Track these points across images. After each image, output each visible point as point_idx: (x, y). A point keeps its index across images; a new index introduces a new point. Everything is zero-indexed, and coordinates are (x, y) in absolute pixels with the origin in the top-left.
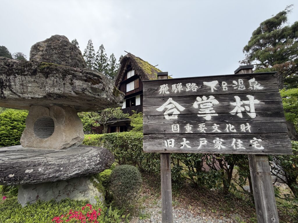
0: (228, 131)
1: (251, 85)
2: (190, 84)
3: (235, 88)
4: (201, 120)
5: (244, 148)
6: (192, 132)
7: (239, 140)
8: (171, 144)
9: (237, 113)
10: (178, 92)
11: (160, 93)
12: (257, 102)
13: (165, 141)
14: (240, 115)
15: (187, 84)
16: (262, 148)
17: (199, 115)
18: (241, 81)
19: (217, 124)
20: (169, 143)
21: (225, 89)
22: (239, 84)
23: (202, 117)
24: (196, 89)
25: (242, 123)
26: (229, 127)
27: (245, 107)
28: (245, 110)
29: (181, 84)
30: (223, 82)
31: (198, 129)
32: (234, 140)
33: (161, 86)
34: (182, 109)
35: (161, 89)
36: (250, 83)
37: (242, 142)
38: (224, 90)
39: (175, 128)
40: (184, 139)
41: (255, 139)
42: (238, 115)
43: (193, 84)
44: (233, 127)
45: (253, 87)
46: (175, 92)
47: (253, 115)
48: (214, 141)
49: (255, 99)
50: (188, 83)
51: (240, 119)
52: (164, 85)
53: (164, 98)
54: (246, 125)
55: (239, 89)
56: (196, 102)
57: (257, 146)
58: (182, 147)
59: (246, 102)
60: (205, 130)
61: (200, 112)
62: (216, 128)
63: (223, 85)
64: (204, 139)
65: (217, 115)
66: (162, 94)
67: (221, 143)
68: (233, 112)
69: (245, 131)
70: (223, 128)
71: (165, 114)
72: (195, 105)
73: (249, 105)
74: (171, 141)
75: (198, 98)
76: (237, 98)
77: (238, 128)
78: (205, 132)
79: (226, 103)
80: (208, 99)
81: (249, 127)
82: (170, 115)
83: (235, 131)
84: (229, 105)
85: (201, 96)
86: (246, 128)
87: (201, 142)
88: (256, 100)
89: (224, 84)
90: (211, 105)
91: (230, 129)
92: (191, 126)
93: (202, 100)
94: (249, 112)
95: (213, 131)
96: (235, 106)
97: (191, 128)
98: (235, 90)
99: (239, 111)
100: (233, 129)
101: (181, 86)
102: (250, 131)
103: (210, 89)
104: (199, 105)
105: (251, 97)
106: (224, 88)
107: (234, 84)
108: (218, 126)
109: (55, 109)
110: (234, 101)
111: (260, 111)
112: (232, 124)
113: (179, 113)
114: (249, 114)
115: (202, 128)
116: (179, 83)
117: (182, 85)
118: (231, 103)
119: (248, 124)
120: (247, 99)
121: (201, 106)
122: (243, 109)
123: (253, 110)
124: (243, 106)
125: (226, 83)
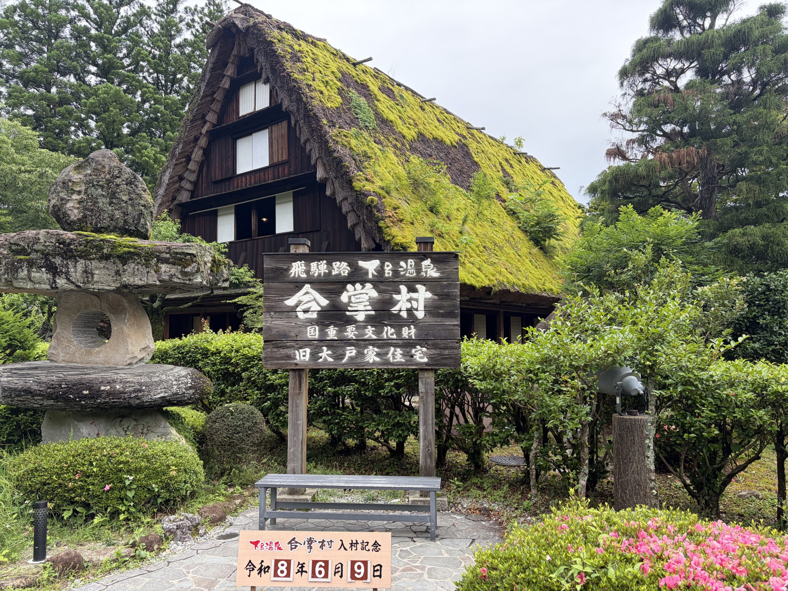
0: (385, 337)
1: (424, 270)
2: (338, 263)
3: (402, 273)
4: (351, 321)
5: (403, 360)
6: (336, 338)
7: (398, 350)
8: (304, 356)
9: (400, 311)
10: (319, 275)
11: (292, 276)
12: (429, 295)
13: (297, 352)
14: (404, 314)
15: (334, 263)
16: (425, 360)
17: (348, 313)
18: (411, 262)
19: (372, 326)
20: (302, 354)
21: (389, 273)
22: (409, 267)
23: (352, 316)
24: (347, 272)
25: (405, 326)
26: (387, 333)
27: (413, 302)
28: (412, 307)
29: (325, 262)
30: (387, 263)
31: (346, 334)
32: (392, 349)
33: (293, 264)
34: (325, 302)
35: (293, 268)
36: (423, 266)
37: (401, 352)
38: (387, 275)
39: (312, 332)
40: (325, 348)
41: (419, 347)
42: (402, 313)
43: (343, 263)
44: (393, 330)
45: (426, 272)
46: (316, 275)
47: (420, 315)
48: (366, 351)
49: (426, 291)
50: (336, 261)
51: (403, 319)
52: (299, 262)
53: (298, 284)
54: (410, 329)
55: (407, 275)
56: (345, 292)
57: (420, 358)
58: (321, 360)
59: (414, 295)
60: (355, 335)
61: (349, 308)
62: (370, 333)
63: (386, 268)
64: (353, 348)
65: (373, 313)
66: (294, 276)
67: (375, 353)
68: (395, 309)
69: (407, 337)
70: (378, 332)
71: (298, 309)
72: (344, 298)
73: (417, 300)
74: (305, 352)
75: (349, 287)
76: (403, 288)
77: (399, 333)
78: (354, 338)
79: (387, 296)
80: (362, 288)
81: (413, 331)
82: (306, 311)
83: (395, 337)
84: (392, 298)
85: (353, 283)
86: (409, 333)
87: (347, 352)
88: (428, 292)
89: (388, 266)
90: (367, 297)
91: (389, 334)
92: (336, 328)
93: (355, 290)
94: (417, 310)
95: (366, 337)
96: (399, 301)
97: (335, 332)
98: (402, 276)
99: (404, 308)
100: (392, 334)
101: (326, 266)
102: (413, 337)
103: (367, 273)
104: (350, 298)
105: (421, 288)
106: (386, 272)
107: (401, 267)
108: (374, 329)
109: (111, 297)
110: (399, 292)
111: (430, 309)
112: (392, 326)
113: (319, 309)
114: (415, 312)
115: (351, 332)
116: (323, 260)
117: (326, 264)
118: (395, 296)
119: (412, 327)
120: (415, 291)
121: (353, 299)
122: (409, 306)
123: (421, 307)
124: (409, 300)
125: (390, 264)
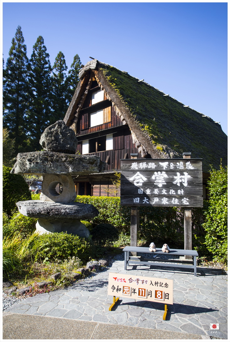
0: (171, 194)
1: (187, 166)
4: (156, 187)
5: (178, 204)
6: (150, 194)
10: (143, 168)
11: (132, 168)
12: (189, 177)
13: (134, 199)
15: (149, 163)
18: (182, 163)
25: (179, 189)
26: (171, 192)
31: (154, 192)
32: (174, 199)
33: (132, 164)
34: (145, 179)
37: (178, 200)
39: (140, 191)
40: (145, 198)
41: (185, 198)
43: (153, 163)
44: (174, 191)
48: (162, 200)
52: (135, 163)
53: (134, 172)
55: (180, 168)
57: (186, 203)
58: (144, 203)
61: (156, 182)
62: (164, 192)
64: (157, 198)
65: (166, 184)
67: (166, 200)
68: (175, 183)
69: (180, 194)
70: (168, 192)
71: (134, 182)
72: (153, 177)
73: (184, 179)
74: (137, 199)
75: (155, 173)
76: (178, 174)
78: (158, 194)
79: (171, 177)
80: (161, 174)
82: (138, 183)
83: (175, 194)
84: (174, 178)
85: (157, 171)
86: (181, 192)
87: (155, 200)
89: (172, 164)
90: (163, 177)
91: (172, 192)
92: (150, 190)
93: (158, 174)
94: (184, 183)
95: (162, 194)
99: (178, 182)
101: (146, 164)
103: (163, 167)
104: (156, 177)
105: (185, 173)
106: (171, 167)
107: (177, 165)
108: (166, 190)
111: (190, 183)
113: (143, 182)
116: (144, 162)
119: (182, 190)
120: (183, 175)
122: (181, 181)
